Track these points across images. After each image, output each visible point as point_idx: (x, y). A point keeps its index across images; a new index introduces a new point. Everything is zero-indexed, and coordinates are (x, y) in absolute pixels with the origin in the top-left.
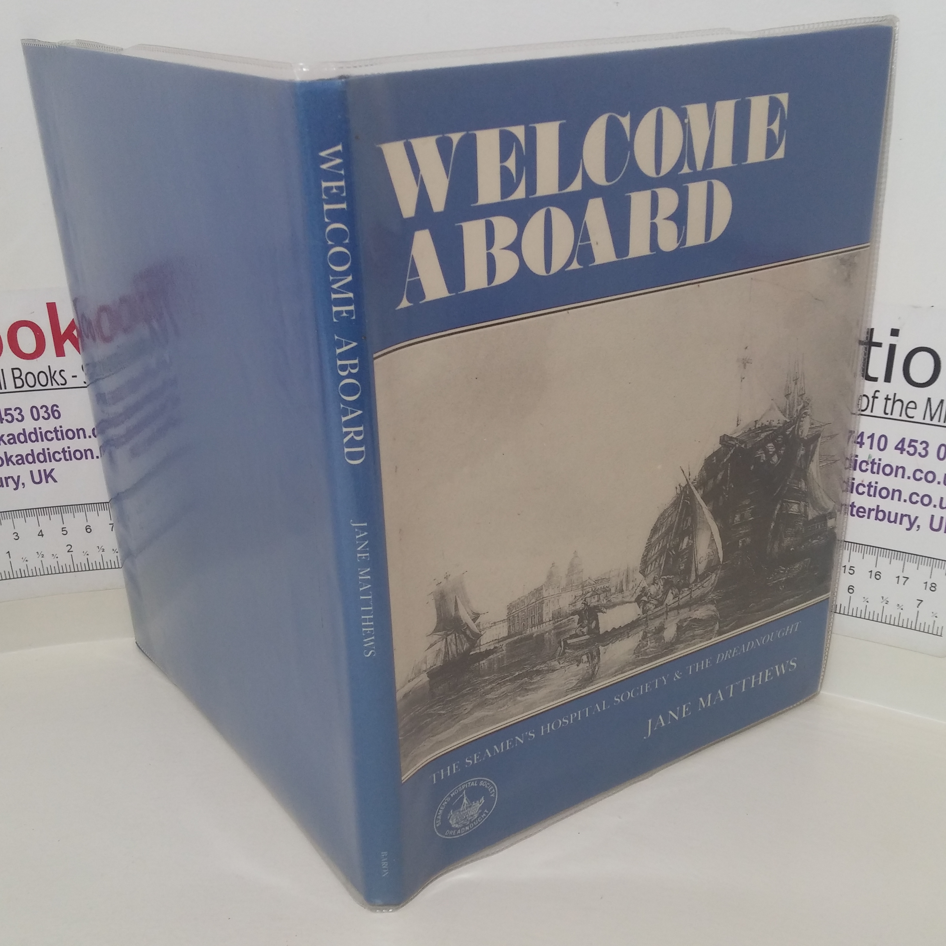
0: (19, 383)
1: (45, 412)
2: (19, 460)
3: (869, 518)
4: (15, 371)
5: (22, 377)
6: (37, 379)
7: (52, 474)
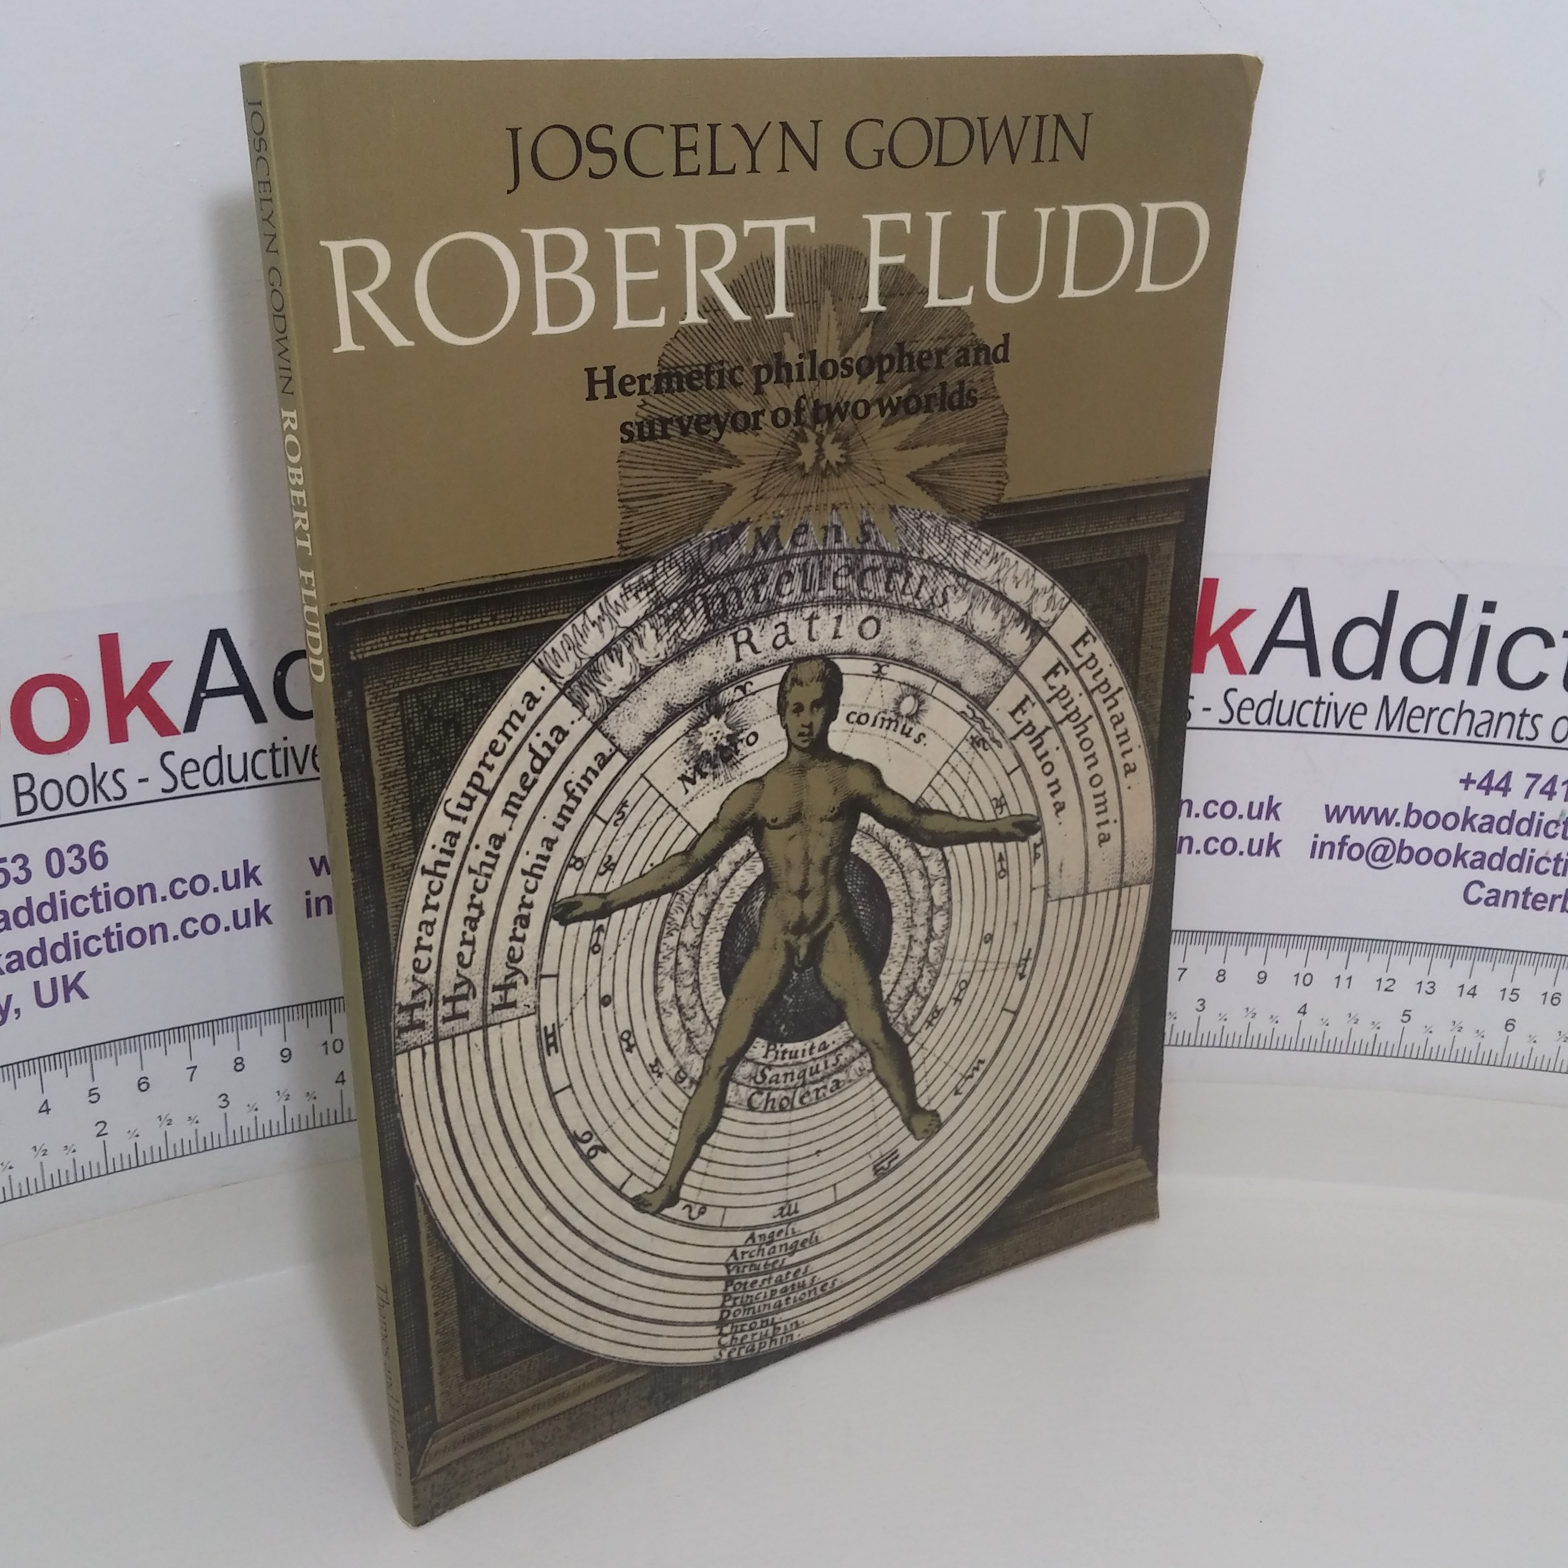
0: (27, 803)
1: (76, 858)
2: (14, 961)
3: (1551, 909)
4: (20, 779)
5: (33, 792)
6: (65, 792)
7: (80, 983)
